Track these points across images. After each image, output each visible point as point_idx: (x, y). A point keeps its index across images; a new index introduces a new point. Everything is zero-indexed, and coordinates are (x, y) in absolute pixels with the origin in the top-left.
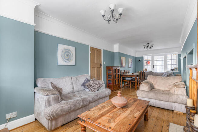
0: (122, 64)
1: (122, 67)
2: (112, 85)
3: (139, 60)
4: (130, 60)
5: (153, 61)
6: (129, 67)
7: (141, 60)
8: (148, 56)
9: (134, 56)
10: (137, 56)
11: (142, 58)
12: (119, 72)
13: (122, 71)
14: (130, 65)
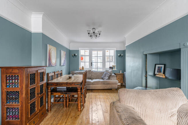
0: (50, 59)
1: (50, 65)
2: (21, 121)
3: (75, 55)
4: (63, 53)
5: (90, 56)
6: (62, 64)
7: (76, 54)
8: (85, 49)
9: (68, 48)
10: (71, 49)
11: (78, 51)
12: (42, 80)
13: (50, 75)
14: (62, 62)
